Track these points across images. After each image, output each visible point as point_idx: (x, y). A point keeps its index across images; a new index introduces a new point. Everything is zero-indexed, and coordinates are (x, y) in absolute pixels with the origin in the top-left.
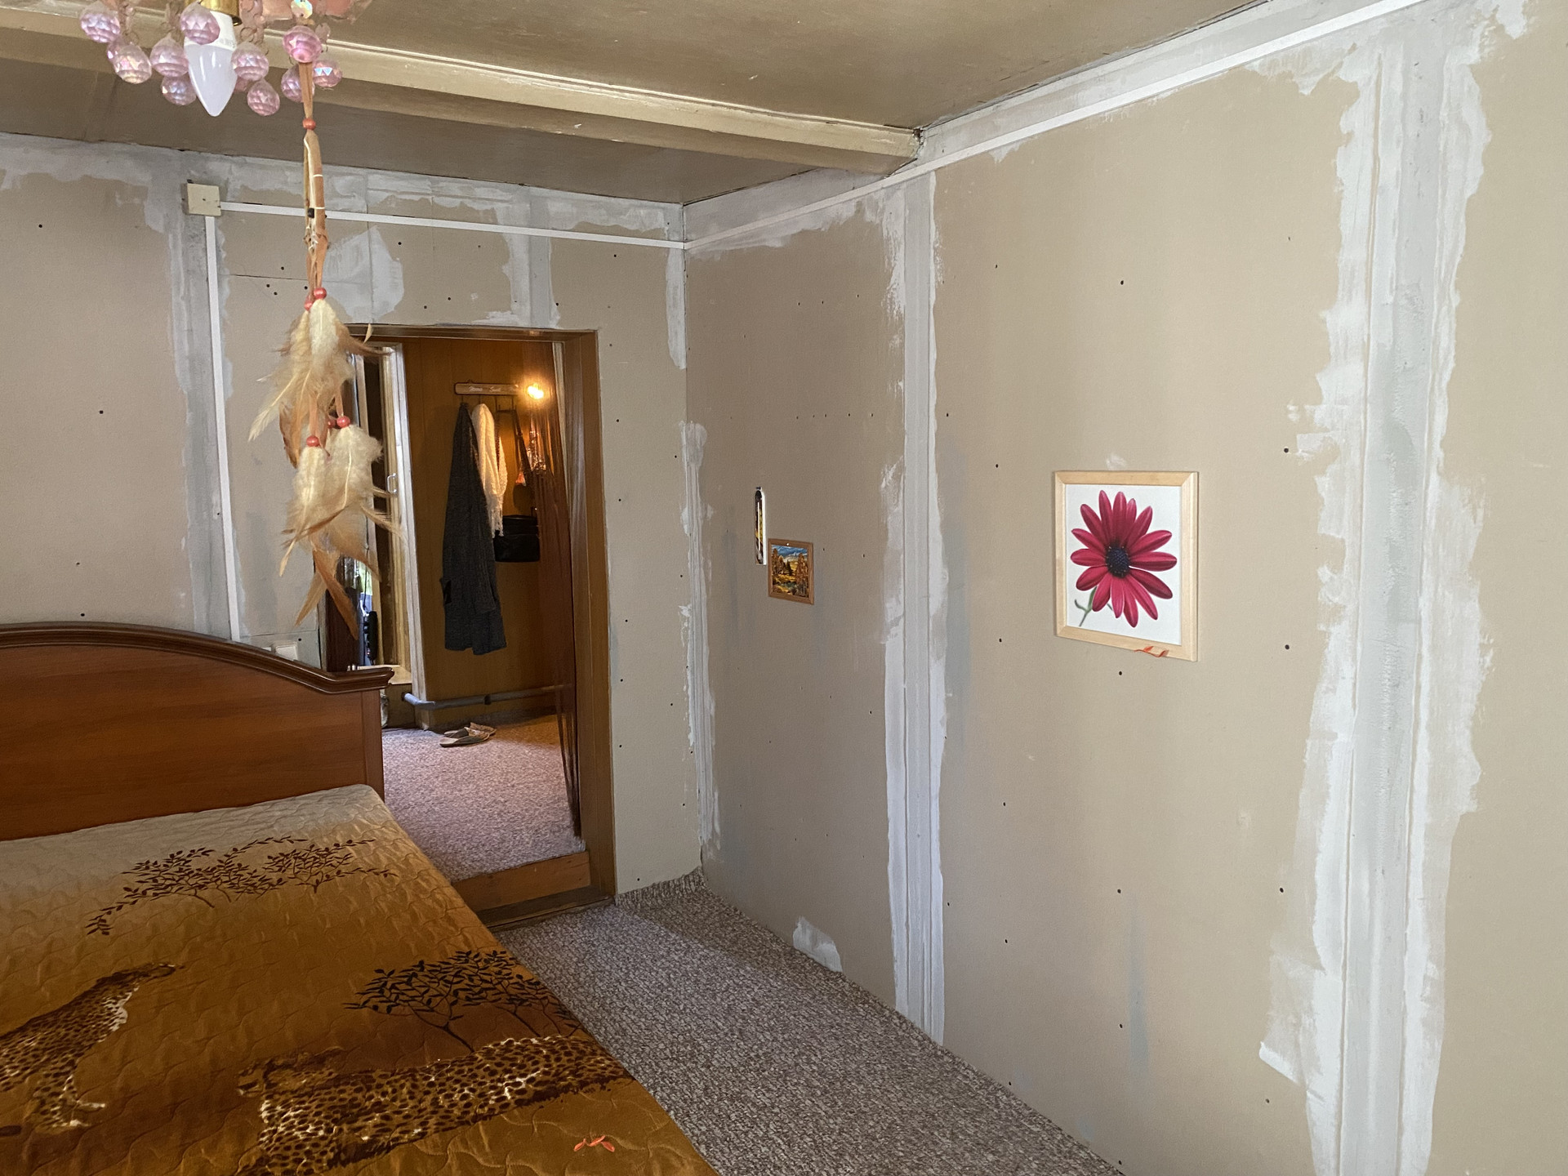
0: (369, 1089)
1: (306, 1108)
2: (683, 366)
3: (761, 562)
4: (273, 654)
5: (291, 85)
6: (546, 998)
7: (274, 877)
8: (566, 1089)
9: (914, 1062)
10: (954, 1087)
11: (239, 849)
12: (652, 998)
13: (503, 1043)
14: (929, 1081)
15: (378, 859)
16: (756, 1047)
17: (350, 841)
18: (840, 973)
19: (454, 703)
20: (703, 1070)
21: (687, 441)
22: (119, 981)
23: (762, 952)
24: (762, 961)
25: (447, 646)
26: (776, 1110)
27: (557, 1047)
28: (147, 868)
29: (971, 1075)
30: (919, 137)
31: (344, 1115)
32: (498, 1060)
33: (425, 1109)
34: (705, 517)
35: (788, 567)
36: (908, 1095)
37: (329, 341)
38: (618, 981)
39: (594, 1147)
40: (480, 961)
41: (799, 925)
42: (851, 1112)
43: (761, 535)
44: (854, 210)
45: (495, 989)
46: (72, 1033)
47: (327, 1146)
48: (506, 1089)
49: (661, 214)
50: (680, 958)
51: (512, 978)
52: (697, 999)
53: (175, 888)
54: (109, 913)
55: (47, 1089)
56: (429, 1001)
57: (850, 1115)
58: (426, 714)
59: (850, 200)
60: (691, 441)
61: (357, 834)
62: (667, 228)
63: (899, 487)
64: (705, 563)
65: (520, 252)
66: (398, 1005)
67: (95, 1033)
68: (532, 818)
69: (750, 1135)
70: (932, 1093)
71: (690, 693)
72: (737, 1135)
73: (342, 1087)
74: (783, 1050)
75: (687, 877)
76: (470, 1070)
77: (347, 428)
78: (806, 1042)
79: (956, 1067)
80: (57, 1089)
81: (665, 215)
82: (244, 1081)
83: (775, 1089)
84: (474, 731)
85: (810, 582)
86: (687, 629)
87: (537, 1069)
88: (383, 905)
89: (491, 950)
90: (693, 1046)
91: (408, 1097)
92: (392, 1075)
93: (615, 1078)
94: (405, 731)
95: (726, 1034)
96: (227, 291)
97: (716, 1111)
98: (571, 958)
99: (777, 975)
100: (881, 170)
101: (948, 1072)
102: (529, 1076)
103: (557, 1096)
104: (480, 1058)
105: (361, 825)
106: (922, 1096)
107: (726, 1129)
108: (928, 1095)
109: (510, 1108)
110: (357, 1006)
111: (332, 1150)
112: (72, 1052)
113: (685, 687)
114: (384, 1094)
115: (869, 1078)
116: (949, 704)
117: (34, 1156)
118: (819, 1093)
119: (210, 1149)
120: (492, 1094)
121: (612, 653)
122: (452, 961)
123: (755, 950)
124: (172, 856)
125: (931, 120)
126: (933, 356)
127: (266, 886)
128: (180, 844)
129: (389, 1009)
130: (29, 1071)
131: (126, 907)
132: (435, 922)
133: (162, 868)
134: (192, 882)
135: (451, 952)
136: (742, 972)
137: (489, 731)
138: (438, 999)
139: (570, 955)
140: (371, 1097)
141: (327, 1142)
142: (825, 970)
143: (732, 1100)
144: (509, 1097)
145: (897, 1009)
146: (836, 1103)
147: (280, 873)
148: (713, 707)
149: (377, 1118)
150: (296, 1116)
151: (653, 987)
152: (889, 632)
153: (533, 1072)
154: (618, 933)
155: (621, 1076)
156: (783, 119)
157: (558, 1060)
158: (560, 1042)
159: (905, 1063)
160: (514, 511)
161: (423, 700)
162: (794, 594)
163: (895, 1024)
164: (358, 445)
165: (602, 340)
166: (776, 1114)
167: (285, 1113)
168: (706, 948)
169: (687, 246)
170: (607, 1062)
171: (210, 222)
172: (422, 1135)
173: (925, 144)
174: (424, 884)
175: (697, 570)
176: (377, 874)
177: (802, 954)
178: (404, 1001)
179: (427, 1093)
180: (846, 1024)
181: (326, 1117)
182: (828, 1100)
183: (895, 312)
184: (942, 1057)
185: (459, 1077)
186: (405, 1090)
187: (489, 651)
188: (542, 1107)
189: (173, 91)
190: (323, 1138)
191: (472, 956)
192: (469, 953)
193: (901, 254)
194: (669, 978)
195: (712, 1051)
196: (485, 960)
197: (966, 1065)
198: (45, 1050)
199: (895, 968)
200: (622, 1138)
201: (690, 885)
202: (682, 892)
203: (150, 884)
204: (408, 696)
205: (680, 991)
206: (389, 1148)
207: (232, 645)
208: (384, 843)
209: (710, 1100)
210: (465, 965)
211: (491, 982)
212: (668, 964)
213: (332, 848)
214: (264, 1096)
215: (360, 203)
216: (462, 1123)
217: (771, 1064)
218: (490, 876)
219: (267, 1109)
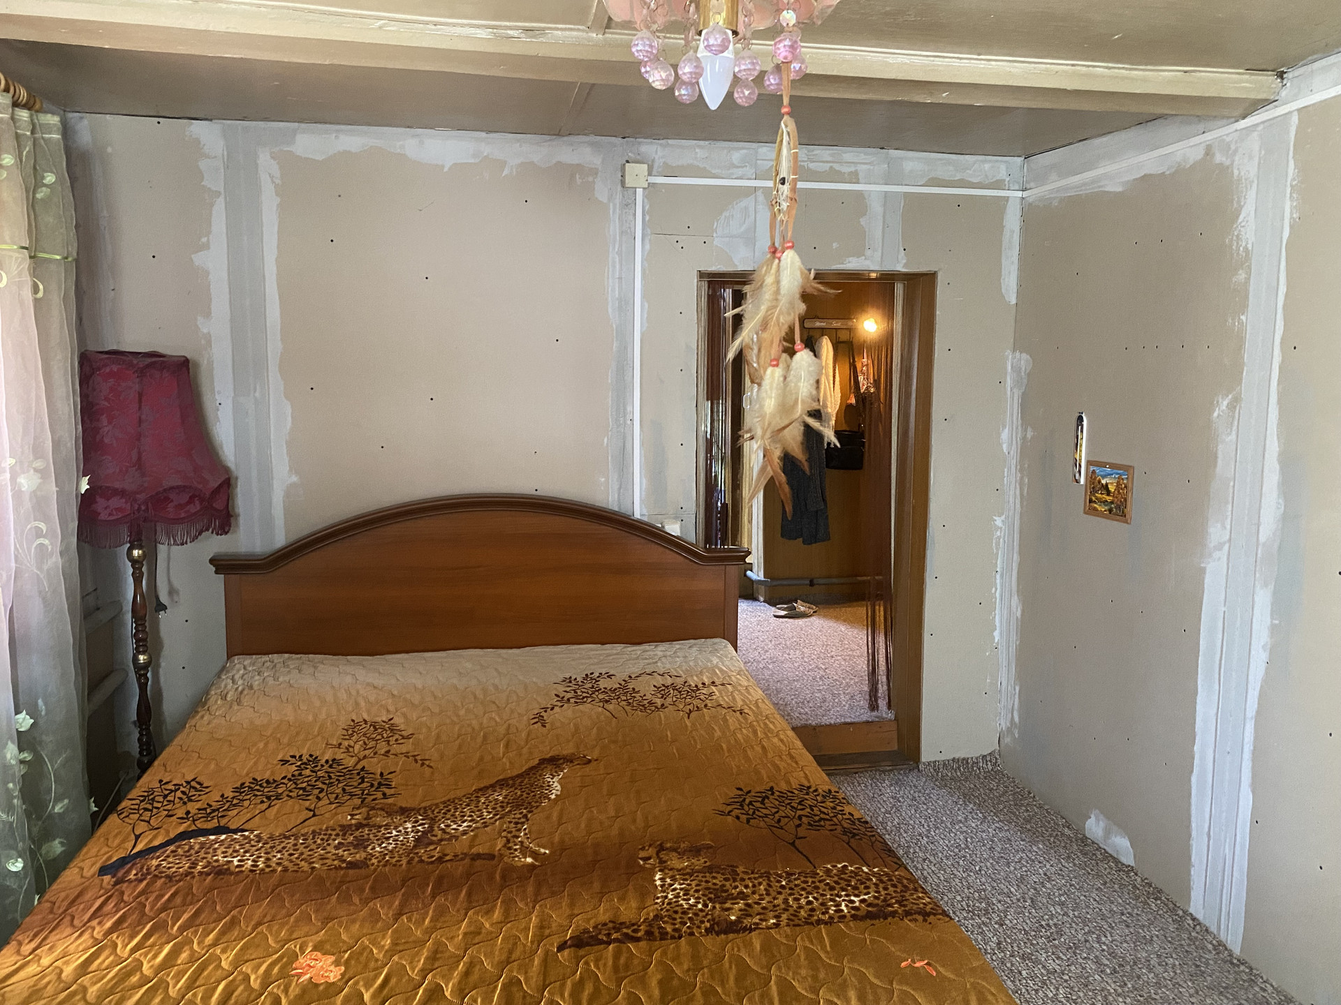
0: (735, 880)
1: (688, 885)
2: (1014, 301)
3: (1077, 481)
4: (662, 530)
5: (772, 80)
6: (873, 836)
7: (659, 702)
8: (893, 914)
9: (1207, 964)
10: (1251, 996)
11: (633, 676)
12: (951, 855)
13: (839, 866)
14: (1224, 985)
15: (734, 699)
16: (1047, 917)
17: (713, 683)
18: (1132, 867)
19: (785, 583)
20: (996, 926)
21: (1012, 368)
22: (554, 762)
23: (1054, 834)
24: (1054, 842)
25: (782, 536)
26: (1066, 977)
27: (885, 879)
28: (570, 682)
29: (1270, 989)
30: (1282, 78)
31: (717, 897)
32: (836, 879)
33: (778, 905)
34: (1024, 438)
35: (1106, 487)
36: (1200, 993)
37: (796, 283)
38: (920, 835)
39: (917, 968)
40: (818, 795)
41: (1092, 816)
42: (1141, 996)
43: (1080, 456)
44: (1203, 152)
45: (832, 820)
46: (525, 795)
47: (704, 917)
48: (843, 904)
49: (1003, 167)
50: (977, 826)
51: (845, 814)
52: (991, 864)
53: (590, 700)
54: (546, 711)
55: (510, 832)
56: (779, 821)
57: (1139, 998)
58: (762, 588)
59: (1201, 143)
60: (1016, 369)
61: (719, 678)
62: (1008, 179)
63: (1233, 417)
64: (1022, 478)
65: (876, 207)
66: (755, 818)
67: (540, 798)
68: (848, 685)
69: (1041, 993)
70: (1226, 997)
71: (998, 595)
72: (1027, 990)
73: (714, 874)
74: (1074, 925)
75: (984, 757)
76: (813, 882)
77: (802, 352)
78: (1096, 922)
79: (1253, 978)
80: (517, 833)
81: (1007, 168)
82: (642, 854)
83: (1064, 957)
84: (801, 607)
85: (1128, 503)
86: (999, 538)
87: (868, 893)
88: (739, 736)
89: (826, 788)
90: (988, 904)
91: (764, 893)
92: (752, 873)
93: (935, 915)
94: (745, 601)
95: (1018, 900)
96: (647, 247)
97: (1009, 965)
98: (880, 809)
99: (1069, 857)
100: (1236, 113)
101: (1244, 981)
102: (862, 897)
103: (885, 918)
104: (821, 874)
105: (721, 670)
106: (1215, 997)
107: (1018, 983)
108: (1222, 998)
109: (846, 920)
110: (722, 813)
111: (708, 921)
112: (525, 809)
113: (994, 589)
114: (746, 887)
115: (1160, 969)
116: (1274, 629)
117: (503, 877)
118: (1108, 971)
119: (622, 899)
120: (831, 905)
121: (929, 553)
122: (796, 792)
123: (1047, 831)
124: (587, 675)
125: (1296, 61)
126: (1283, 289)
127: (653, 708)
128: (592, 667)
129: (748, 821)
130: (498, 816)
131: (557, 709)
132: (780, 757)
133: (580, 683)
134: (601, 696)
135: (795, 785)
136: (1035, 848)
137: (812, 609)
138: (786, 820)
139: (879, 805)
140: (736, 887)
141: (704, 914)
142: (1117, 861)
143: (1023, 958)
144: (846, 911)
145: (1191, 910)
146: (1126, 984)
147: (662, 700)
148: (1019, 610)
149: (741, 904)
150: (681, 889)
151: (952, 846)
152: (1210, 555)
153: (866, 894)
154: (920, 795)
155: (940, 914)
156: (1141, 73)
157: (886, 889)
158: (887, 874)
159: (1198, 963)
160: (844, 427)
161: (761, 577)
162: (1110, 513)
163: (1189, 924)
164: (809, 366)
165: (940, 278)
166: (1066, 981)
167: (673, 885)
168: (1001, 821)
169: (1025, 194)
170: (928, 900)
171: (639, 191)
172: (777, 925)
173: (1288, 85)
174: (771, 726)
175: (1012, 487)
176: (734, 711)
177: (1093, 843)
178: (760, 817)
179: (780, 893)
180: (1137, 914)
181: (703, 895)
182: (1117, 980)
183: (1241, 249)
184: (1238, 966)
185: (805, 885)
186: (762, 887)
187: (815, 542)
188: (873, 925)
189: (682, 93)
190: (701, 910)
191: (811, 790)
192: (809, 787)
193: (1251, 195)
194: (967, 841)
195: (1005, 912)
196: (823, 796)
197: (1265, 979)
198: (508, 803)
199: (1192, 873)
200: (943, 966)
201: (987, 765)
202: (979, 769)
203: (572, 694)
204: (749, 573)
205: (976, 855)
206: (751, 930)
207: (634, 520)
208: (739, 688)
209: (1003, 954)
210: (806, 797)
211: (828, 815)
212: (965, 829)
213: (700, 685)
214: (657, 869)
215: (750, 171)
216: (807, 923)
217: (1062, 935)
218: (814, 728)
219: (660, 879)
